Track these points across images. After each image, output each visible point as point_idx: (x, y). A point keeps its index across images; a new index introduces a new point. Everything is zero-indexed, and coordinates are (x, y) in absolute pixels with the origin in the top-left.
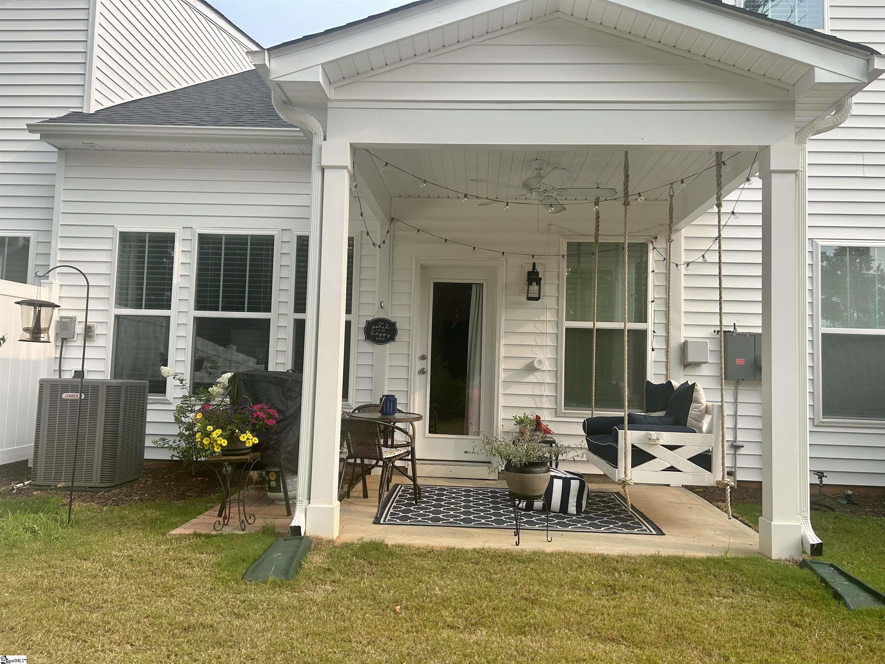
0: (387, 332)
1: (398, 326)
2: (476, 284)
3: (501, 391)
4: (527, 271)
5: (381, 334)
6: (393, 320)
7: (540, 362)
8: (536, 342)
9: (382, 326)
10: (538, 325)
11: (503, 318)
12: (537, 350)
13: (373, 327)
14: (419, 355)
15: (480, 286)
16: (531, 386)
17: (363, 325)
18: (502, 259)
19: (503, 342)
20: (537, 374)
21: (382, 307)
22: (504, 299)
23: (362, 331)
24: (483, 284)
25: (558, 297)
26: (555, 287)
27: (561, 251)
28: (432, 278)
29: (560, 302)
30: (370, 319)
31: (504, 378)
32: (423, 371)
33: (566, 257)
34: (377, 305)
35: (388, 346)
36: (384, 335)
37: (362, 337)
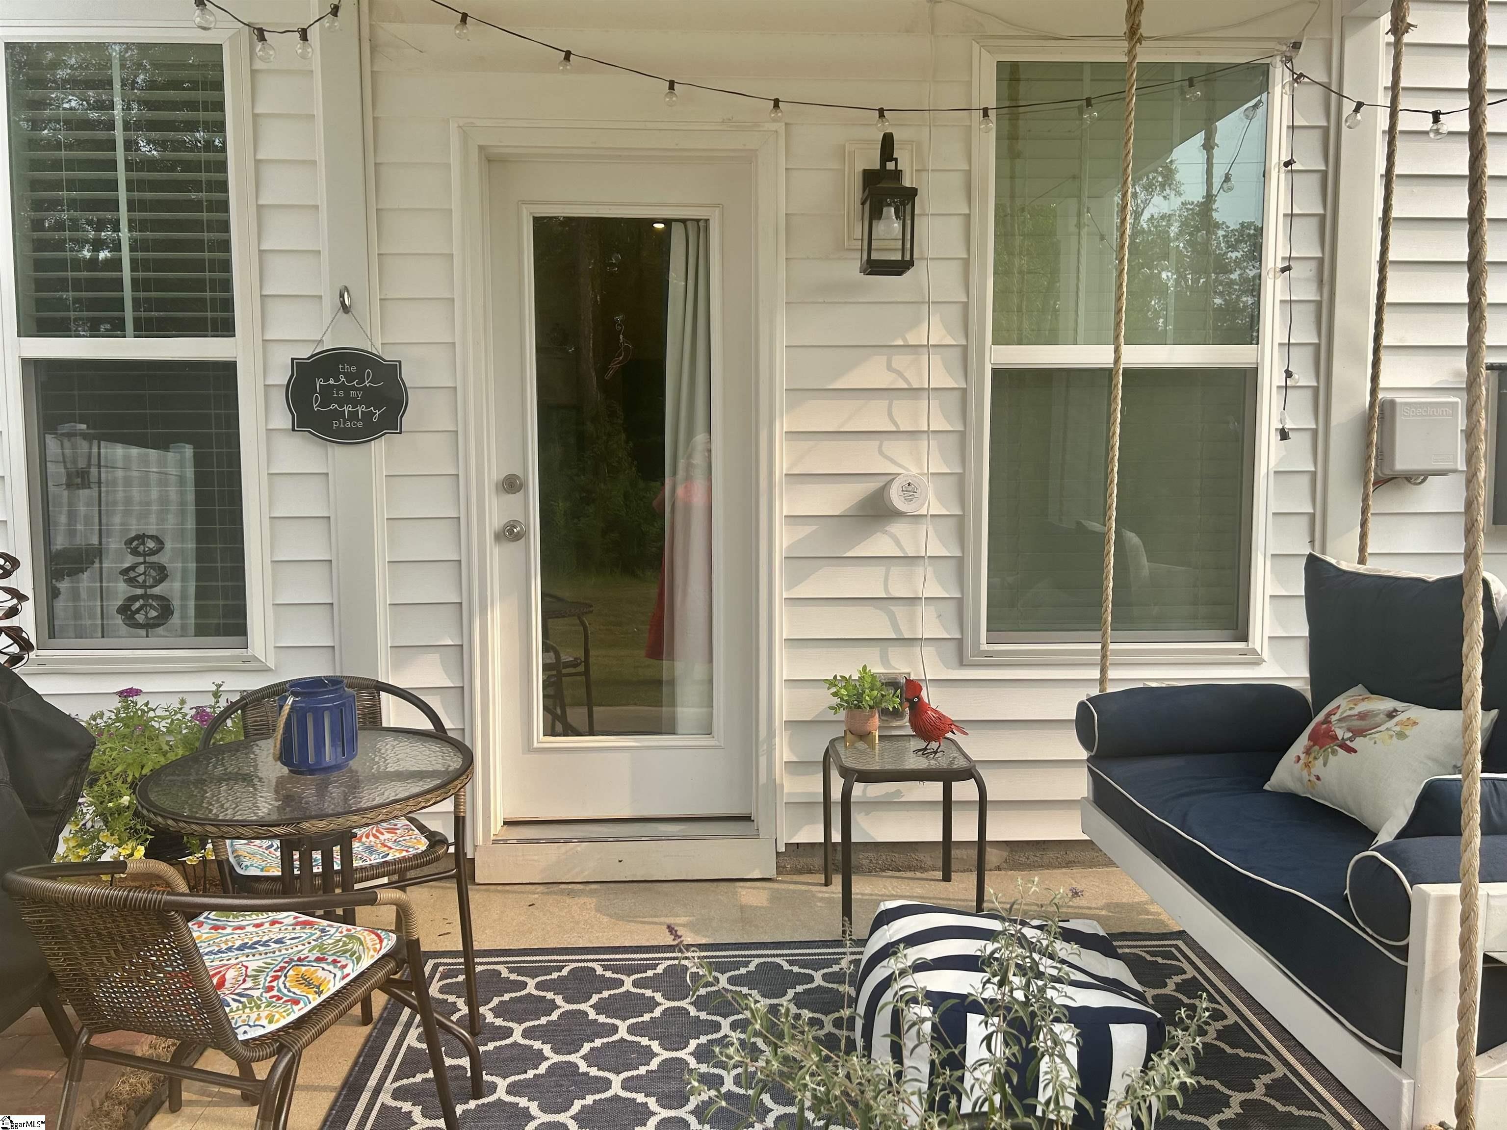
0: (372, 398)
1: (409, 375)
2: (684, 221)
3: (781, 592)
4: (860, 167)
5: (347, 409)
6: (389, 356)
7: (910, 490)
8: (895, 424)
9: (350, 377)
10: (900, 361)
11: (782, 339)
12: (898, 449)
13: (320, 382)
14: (494, 473)
15: (701, 226)
16: (879, 571)
17: (281, 376)
18: (773, 126)
19: (783, 425)
20: (898, 528)
21: (345, 309)
22: (782, 274)
23: (279, 400)
24: (707, 221)
25: (966, 263)
26: (955, 226)
27: (975, 92)
28: (524, 202)
29: (974, 279)
30: (304, 353)
31: (788, 547)
32: (511, 532)
33: (992, 114)
34: (330, 302)
35: (379, 447)
36: (361, 409)
37: (282, 419)
